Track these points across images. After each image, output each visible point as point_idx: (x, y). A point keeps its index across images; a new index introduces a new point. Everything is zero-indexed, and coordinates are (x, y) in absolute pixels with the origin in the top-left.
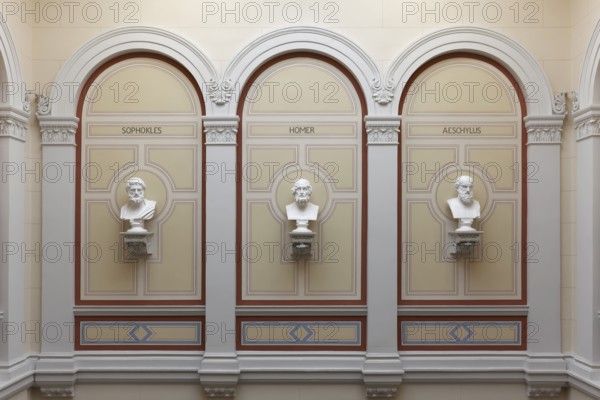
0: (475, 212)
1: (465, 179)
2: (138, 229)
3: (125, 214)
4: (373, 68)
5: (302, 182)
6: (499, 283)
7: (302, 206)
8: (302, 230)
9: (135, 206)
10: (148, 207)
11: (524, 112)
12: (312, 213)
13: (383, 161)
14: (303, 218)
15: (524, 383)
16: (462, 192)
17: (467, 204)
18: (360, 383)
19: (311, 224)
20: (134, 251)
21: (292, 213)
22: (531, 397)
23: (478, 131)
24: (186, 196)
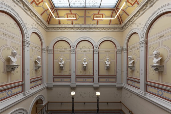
0: (109, 63)
1: (108, 58)
2: (62, 65)
4: (95, 42)
6: (112, 73)
7: (85, 62)
8: (85, 65)
9: (61, 62)
10: (63, 62)
11: (116, 49)
12: (86, 63)
13: (96, 55)
14: (85, 64)
15: (116, 87)
16: (107, 60)
17: (108, 62)
18: (93, 87)
19: (86, 65)
20: (61, 68)
21: (83, 63)
22: (117, 89)
23: (110, 51)
24: (69, 61)
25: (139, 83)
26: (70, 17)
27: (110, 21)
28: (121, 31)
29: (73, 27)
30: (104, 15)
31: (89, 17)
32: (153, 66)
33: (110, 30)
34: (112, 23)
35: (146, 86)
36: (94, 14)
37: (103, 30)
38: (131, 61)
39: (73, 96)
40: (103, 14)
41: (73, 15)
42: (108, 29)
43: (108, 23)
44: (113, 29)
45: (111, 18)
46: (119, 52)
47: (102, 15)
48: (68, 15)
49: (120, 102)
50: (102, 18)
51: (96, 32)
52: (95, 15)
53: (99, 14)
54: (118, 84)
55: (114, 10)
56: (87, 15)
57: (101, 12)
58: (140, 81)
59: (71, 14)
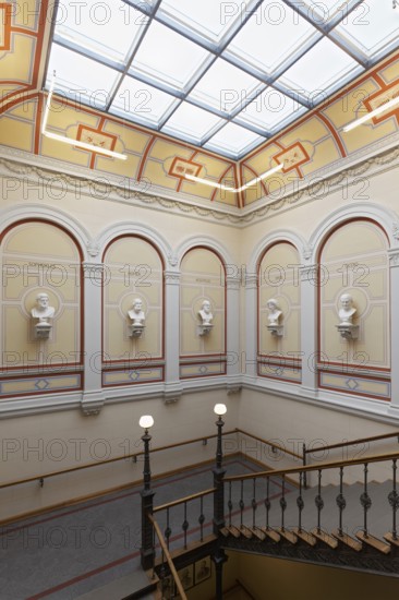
0: (210, 317)
1: (207, 302)
2: (44, 323)
3: (35, 314)
4: (169, 248)
5: (138, 300)
6: (216, 347)
7: (137, 312)
8: (137, 324)
9: (42, 310)
10: (50, 311)
12: (142, 316)
14: (138, 319)
15: (226, 388)
16: (206, 308)
17: (207, 313)
19: (142, 321)
21: (132, 316)
22: (229, 394)
23: (209, 281)
24: (73, 305)
25: (299, 368)
26: (90, 140)
27: (216, 190)
28: (239, 225)
29: (93, 178)
30: (203, 169)
31: (155, 160)
32: (340, 327)
33: (210, 218)
34: (218, 197)
35: (319, 372)
36: (177, 159)
37: (194, 214)
38: (273, 312)
39: (146, 433)
40: (200, 167)
41: (104, 138)
42: (206, 212)
43: (209, 195)
44: (220, 216)
45: (220, 182)
46: (234, 286)
47: (196, 168)
48: (84, 131)
49: (237, 431)
50: (196, 175)
51: (171, 213)
52: (178, 163)
53: (190, 162)
54: (231, 378)
55: (234, 165)
56: (154, 152)
57: (199, 159)
58: (303, 364)
59: (99, 131)
